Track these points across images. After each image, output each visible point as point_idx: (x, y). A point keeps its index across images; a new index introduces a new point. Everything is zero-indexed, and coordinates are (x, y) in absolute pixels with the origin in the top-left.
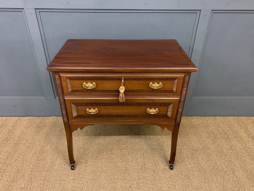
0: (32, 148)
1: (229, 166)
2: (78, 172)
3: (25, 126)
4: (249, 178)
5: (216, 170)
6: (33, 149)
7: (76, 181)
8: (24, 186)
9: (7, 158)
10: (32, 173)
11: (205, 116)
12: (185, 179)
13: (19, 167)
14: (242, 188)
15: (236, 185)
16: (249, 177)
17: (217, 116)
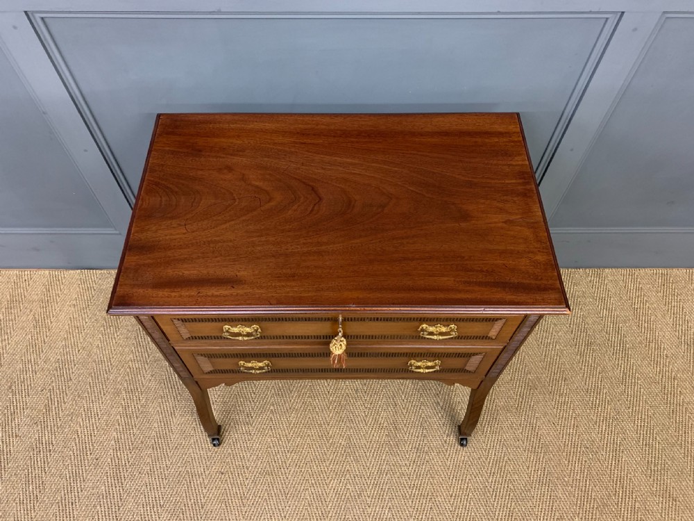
0: (106, 376)
1: (608, 434)
2: (230, 451)
3: (75, 302)
4: (651, 470)
5: (574, 448)
6: (108, 379)
7: (227, 476)
8: (106, 491)
9: (48, 409)
10: (119, 454)
11: (572, 268)
12: (492, 474)
13: (83, 437)
14: (627, 499)
15: (616, 491)
16: (653, 468)
17: (606, 267)
